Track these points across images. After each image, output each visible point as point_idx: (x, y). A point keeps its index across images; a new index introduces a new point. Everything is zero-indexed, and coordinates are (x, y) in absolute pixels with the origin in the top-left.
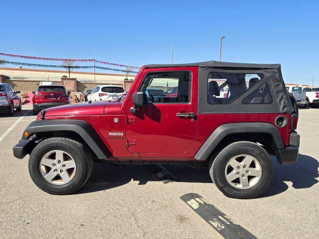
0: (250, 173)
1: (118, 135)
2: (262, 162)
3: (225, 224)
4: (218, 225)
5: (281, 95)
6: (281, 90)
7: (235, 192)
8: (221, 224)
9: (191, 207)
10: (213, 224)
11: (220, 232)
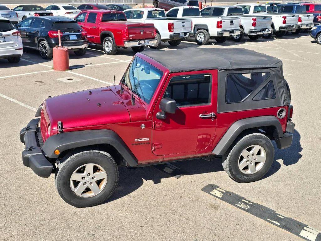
0: (257, 160)
1: (145, 140)
2: (267, 150)
3: (249, 205)
4: (244, 206)
5: (282, 90)
6: (282, 86)
7: (246, 177)
8: (246, 205)
9: (216, 197)
10: (240, 206)
11: (248, 211)
